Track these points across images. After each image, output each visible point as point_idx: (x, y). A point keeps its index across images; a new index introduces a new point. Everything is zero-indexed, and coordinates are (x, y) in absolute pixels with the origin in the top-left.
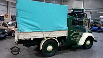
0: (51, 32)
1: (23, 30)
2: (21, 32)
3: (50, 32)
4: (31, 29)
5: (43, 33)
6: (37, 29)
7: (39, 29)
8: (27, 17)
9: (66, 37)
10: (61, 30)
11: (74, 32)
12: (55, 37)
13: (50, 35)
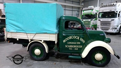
0: (36, 34)
1: (9, 30)
2: (8, 32)
3: (34, 35)
4: (16, 30)
5: (27, 34)
6: (21, 30)
7: (23, 30)
8: (13, 19)
9: (55, 42)
10: (46, 33)
11: (70, 38)
12: (41, 41)
13: (35, 37)
